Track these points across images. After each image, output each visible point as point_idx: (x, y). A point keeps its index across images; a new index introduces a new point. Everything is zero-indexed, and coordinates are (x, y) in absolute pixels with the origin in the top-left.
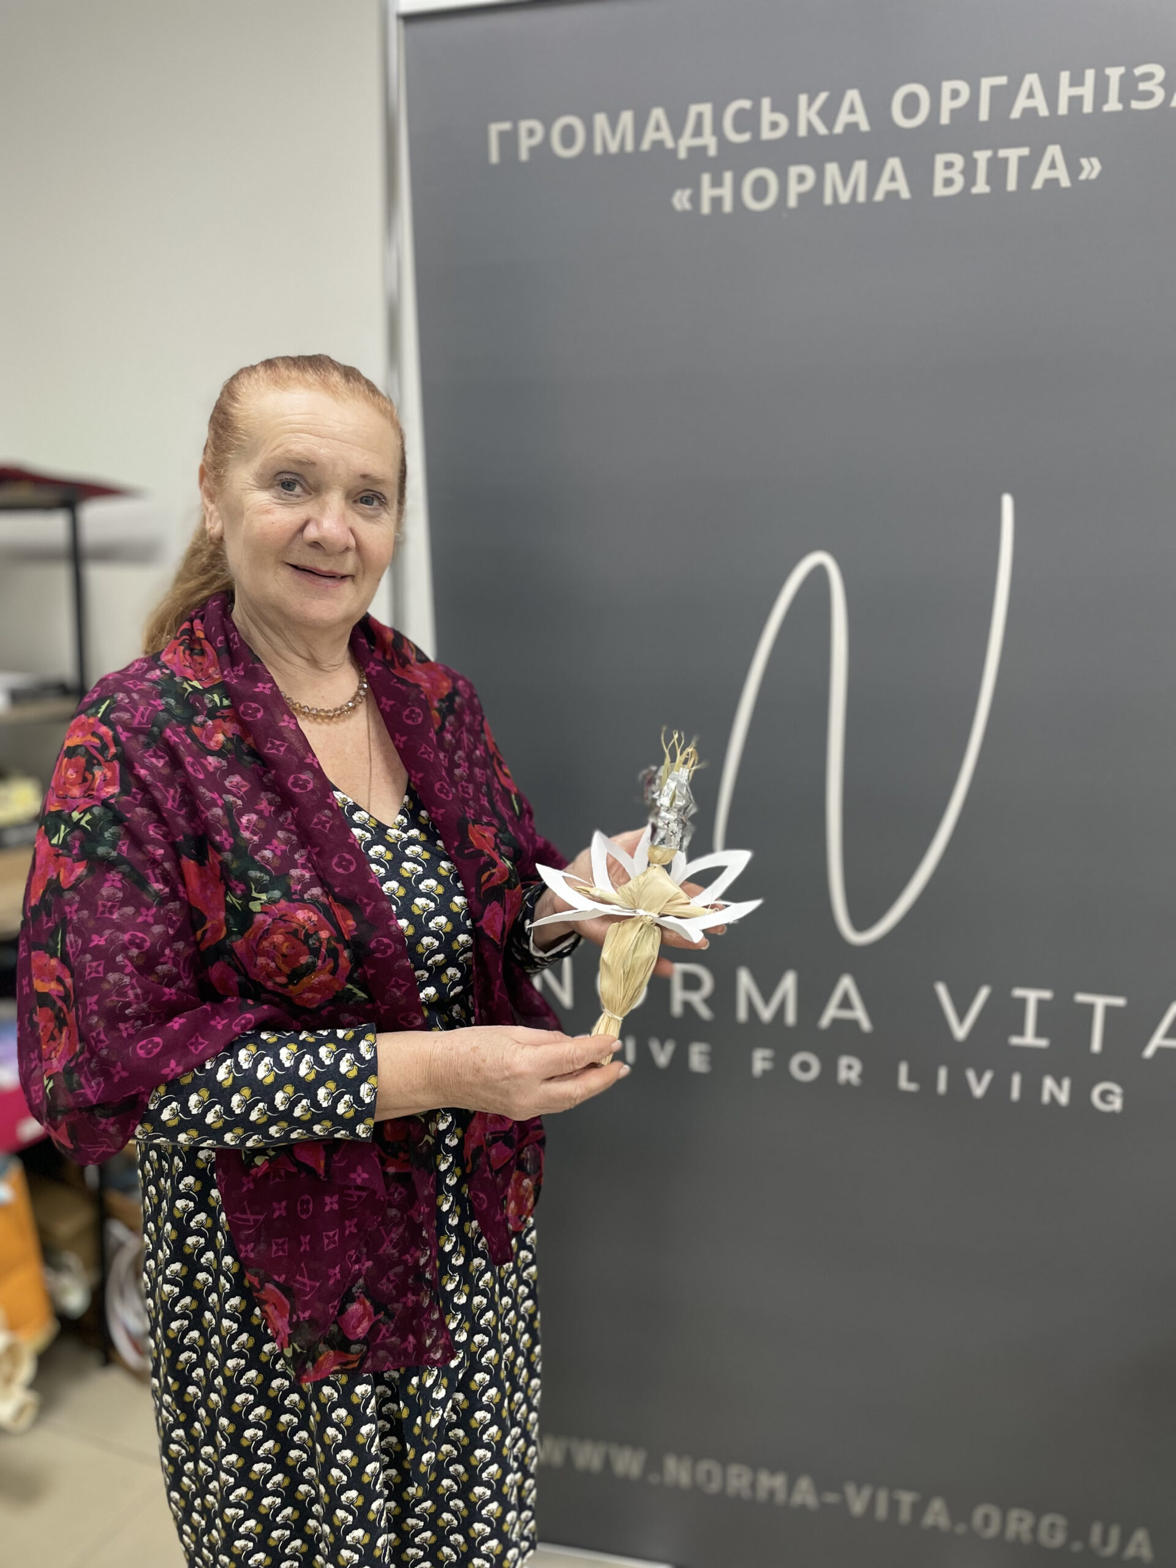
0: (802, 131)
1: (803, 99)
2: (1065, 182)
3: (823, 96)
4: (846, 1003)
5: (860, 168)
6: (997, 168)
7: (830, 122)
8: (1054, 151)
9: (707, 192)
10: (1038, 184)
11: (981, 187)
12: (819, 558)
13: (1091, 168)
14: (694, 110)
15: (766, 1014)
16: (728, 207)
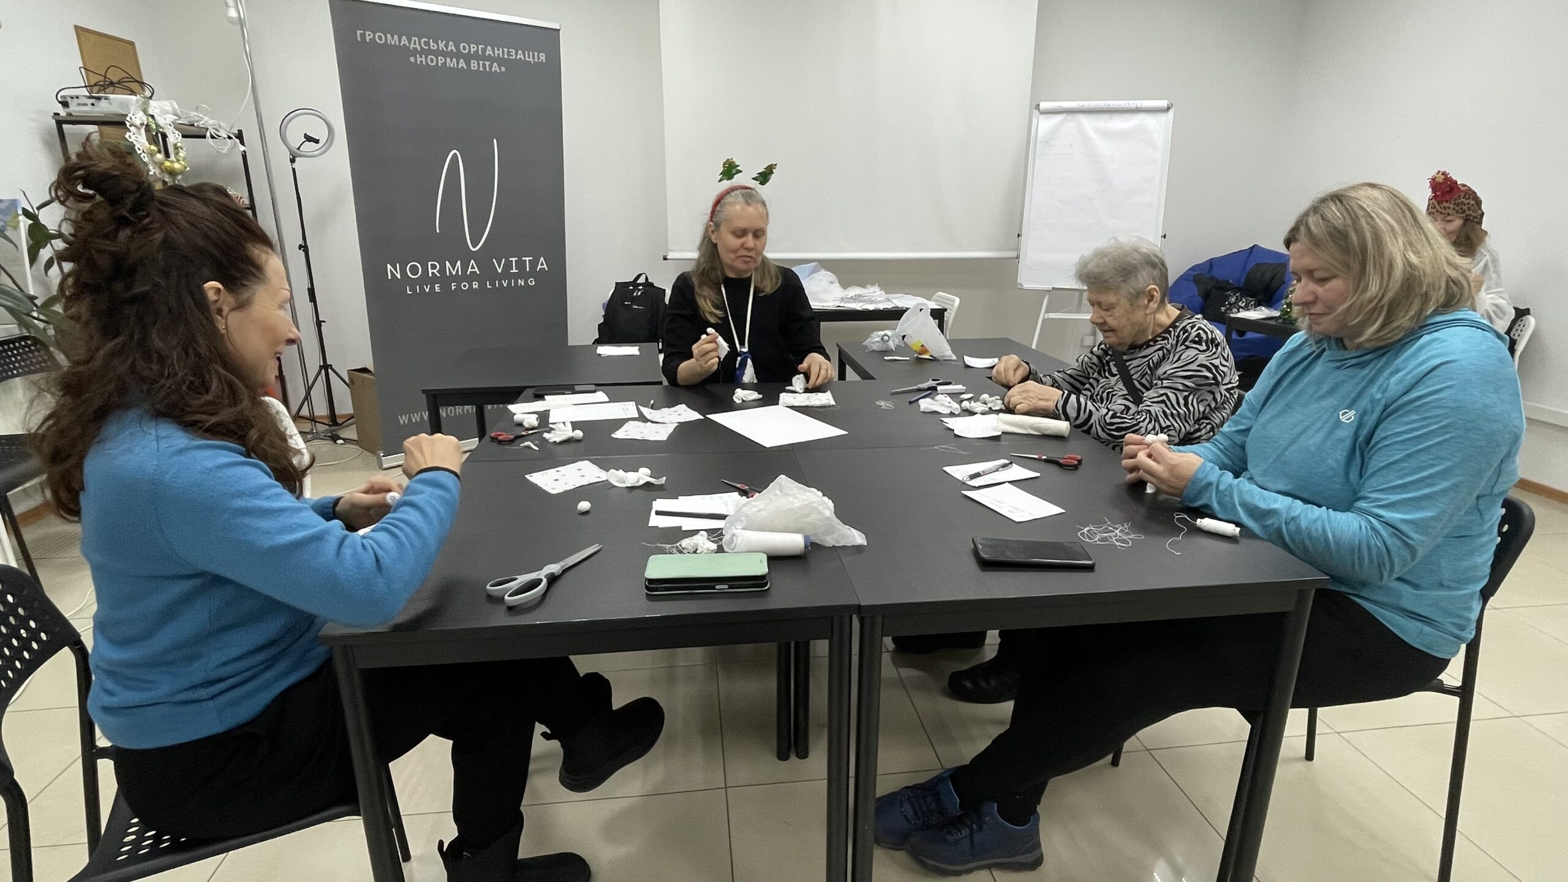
0: (440, 49)
1: (440, 41)
2: (498, 71)
4: (473, 267)
5: (454, 60)
6: (484, 65)
7: (446, 48)
8: (495, 64)
9: (419, 59)
11: (482, 69)
12: (455, 151)
13: (503, 69)
14: (413, 38)
15: (454, 273)
16: (424, 63)
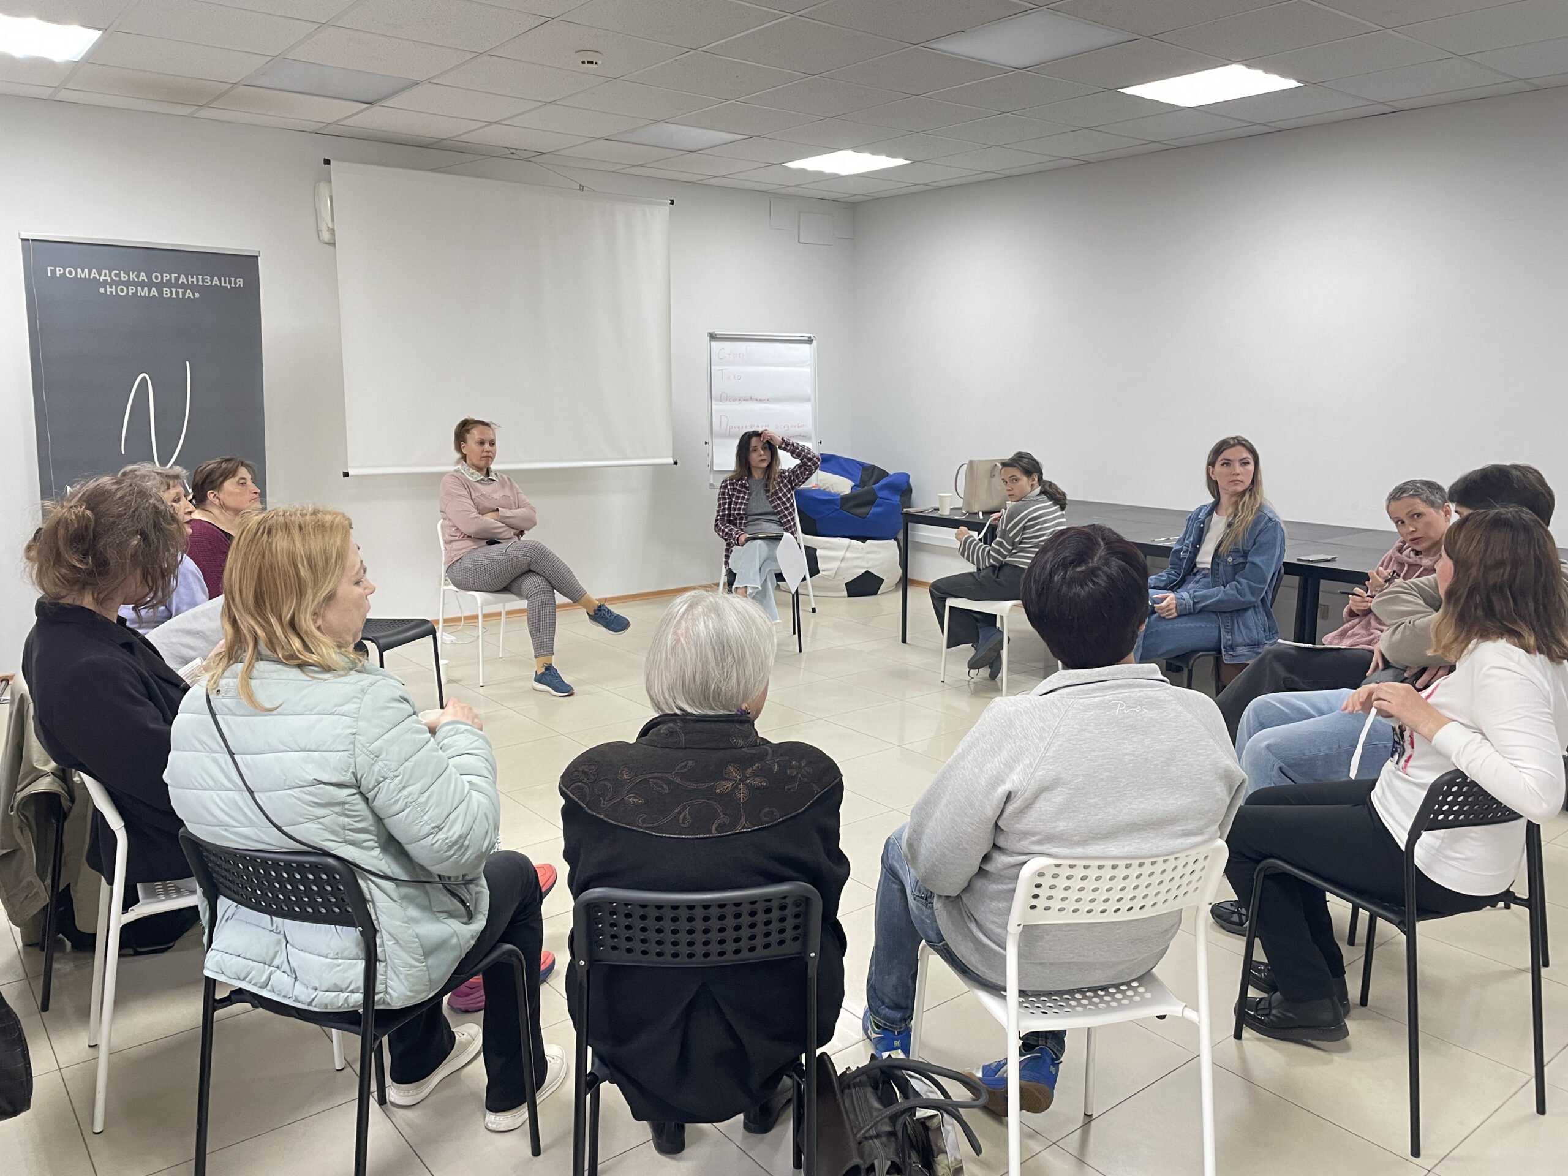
0: (131, 279)
1: (131, 273)
2: (192, 297)
3: (136, 273)
5: (146, 289)
6: (177, 293)
7: (138, 278)
8: (189, 291)
9: (109, 290)
10: (186, 297)
11: (174, 296)
12: (143, 375)
13: (197, 295)
14: (104, 271)
16: (114, 293)
